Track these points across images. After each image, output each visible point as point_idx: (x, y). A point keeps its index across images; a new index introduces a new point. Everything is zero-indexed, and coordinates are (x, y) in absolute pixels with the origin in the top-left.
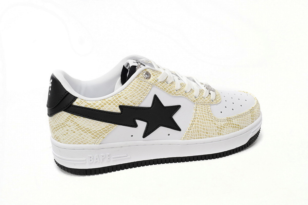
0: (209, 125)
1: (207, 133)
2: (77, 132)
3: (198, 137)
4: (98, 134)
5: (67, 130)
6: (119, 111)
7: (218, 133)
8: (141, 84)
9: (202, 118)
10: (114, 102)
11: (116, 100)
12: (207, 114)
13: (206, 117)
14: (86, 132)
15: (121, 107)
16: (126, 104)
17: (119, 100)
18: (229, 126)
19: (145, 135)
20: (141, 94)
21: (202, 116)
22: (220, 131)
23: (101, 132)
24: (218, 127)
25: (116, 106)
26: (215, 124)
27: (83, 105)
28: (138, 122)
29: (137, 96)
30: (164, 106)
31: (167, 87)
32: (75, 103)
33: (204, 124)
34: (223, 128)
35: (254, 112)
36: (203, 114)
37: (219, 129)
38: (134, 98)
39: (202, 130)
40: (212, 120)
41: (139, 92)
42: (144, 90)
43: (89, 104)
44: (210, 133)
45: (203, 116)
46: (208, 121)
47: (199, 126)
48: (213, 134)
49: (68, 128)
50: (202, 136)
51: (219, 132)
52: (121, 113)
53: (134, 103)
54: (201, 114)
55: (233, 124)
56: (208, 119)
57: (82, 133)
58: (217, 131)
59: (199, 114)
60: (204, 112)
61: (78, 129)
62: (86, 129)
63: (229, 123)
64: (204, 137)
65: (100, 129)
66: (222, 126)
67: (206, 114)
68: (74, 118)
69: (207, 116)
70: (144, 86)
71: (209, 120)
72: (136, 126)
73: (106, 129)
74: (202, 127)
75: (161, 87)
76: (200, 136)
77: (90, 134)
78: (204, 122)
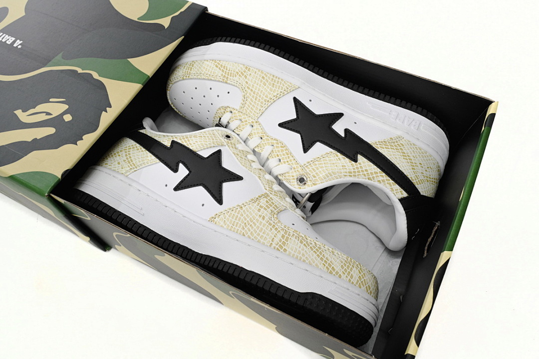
0: (255, 85)
1: (263, 78)
2: (418, 163)
3: (277, 80)
4: (396, 146)
5: (426, 171)
6: (360, 157)
7: (248, 70)
8: (317, 173)
9: (258, 98)
10: (360, 170)
11: (356, 170)
12: (249, 100)
13: (253, 97)
14: (409, 156)
15: (355, 161)
16: (347, 160)
17: (354, 169)
18: (230, 72)
19: (340, 115)
20: (323, 162)
21: (257, 99)
22: (245, 72)
23: (391, 146)
24: (246, 77)
25: (360, 164)
26: (247, 82)
27: (397, 187)
28: (342, 134)
29: (329, 162)
30: (300, 134)
31: (283, 154)
32: (405, 195)
33: (261, 89)
34: (240, 73)
35: (184, 72)
36: (255, 103)
37: (245, 74)
38: (334, 162)
39: (267, 84)
40: (247, 90)
41: (324, 165)
42: (316, 165)
43: (390, 184)
44: (260, 76)
45: (256, 99)
46: (254, 90)
47: (269, 90)
48: (256, 72)
49: (424, 172)
50: (272, 77)
51: (247, 71)
52: (357, 153)
53: (337, 156)
54: (257, 102)
55: (223, 71)
56: (252, 94)
57: (412, 158)
58: (249, 73)
59: (260, 103)
60: (253, 103)
61: (414, 164)
62: (407, 159)
63: (228, 75)
64: (269, 75)
65: (391, 150)
66: (240, 76)
67: (251, 99)
68: (414, 178)
69: (251, 97)
70: (314, 169)
71: (252, 90)
72: (347, 131)
73: (384, 146)
74: (265, 87)
75: (292, 158)
76: (274, 79)
77: (404, 151)
78: (259, 92)
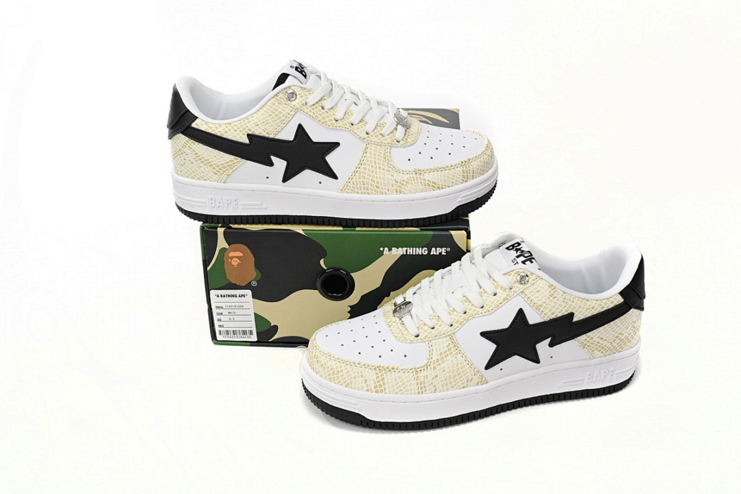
0: (382, 176)
1: (378, 187)
2: (195, 163)
3: (363, 191)
4: (221, 169)
5: (185, 159)
6: (247, 141)
7: (397, 190)
8: (279, 107)
9: (373, 164)
10: (241, 129)
11: (244, 127)
12: (382, 159)
13: (379, 163)
14: (205, 165)
15: (249, 136)
16: (257, 133)
17: (247, 127)
18: (416, 181)
19: (286, 178)
20: (278, 121)
21: (373, 162)
22: (400, 187)
23: (224, 167)
24: (396, 181)
25: (244, 134)
26: (392, 176)
27: (203, 128)
28: (273, 158)
29: (272, 123)
30: (313, 142)
31: (321, 115)
32: (194, 125)
33: (374, 174)
34: (405, 183)
35: (471, 166)
36: (375, 158)
37: (398, 184)
38: (267, 125)
39: (370, 182)
40: (389, 169)
41: (276, 118)
42: (283, 116)
43: (211, 128)
44: (382, 188)
45: (375, 162)
46: (382, 171)
47: (366, 176)
48: (388, 191)
49: (186, 157)
50: (370, 191)
51: (399, 189)
52: (250, 144)
53: (268, 133)
54: (373, 159)
55: (425, 180)
56: (381, 166)
57: (201, 165)
58: (395, 187)
59: (369, 159)
60: (377, 156)
61: (197, 159)
62: (206, 160)
63: (417, 177)
64: (373, 192)
65: (223, 162)
66: (403, 181)
67: (380, 160)
68: (192, 144)
69: (382, 162)
70: (283, 110)
71: (384, 169)
72: (271, 164)
73: (230, 163)
74: (371, 178)
75: (310, 113)
76: (366, 191)
77: (211, 168)
78: (375, 170)
